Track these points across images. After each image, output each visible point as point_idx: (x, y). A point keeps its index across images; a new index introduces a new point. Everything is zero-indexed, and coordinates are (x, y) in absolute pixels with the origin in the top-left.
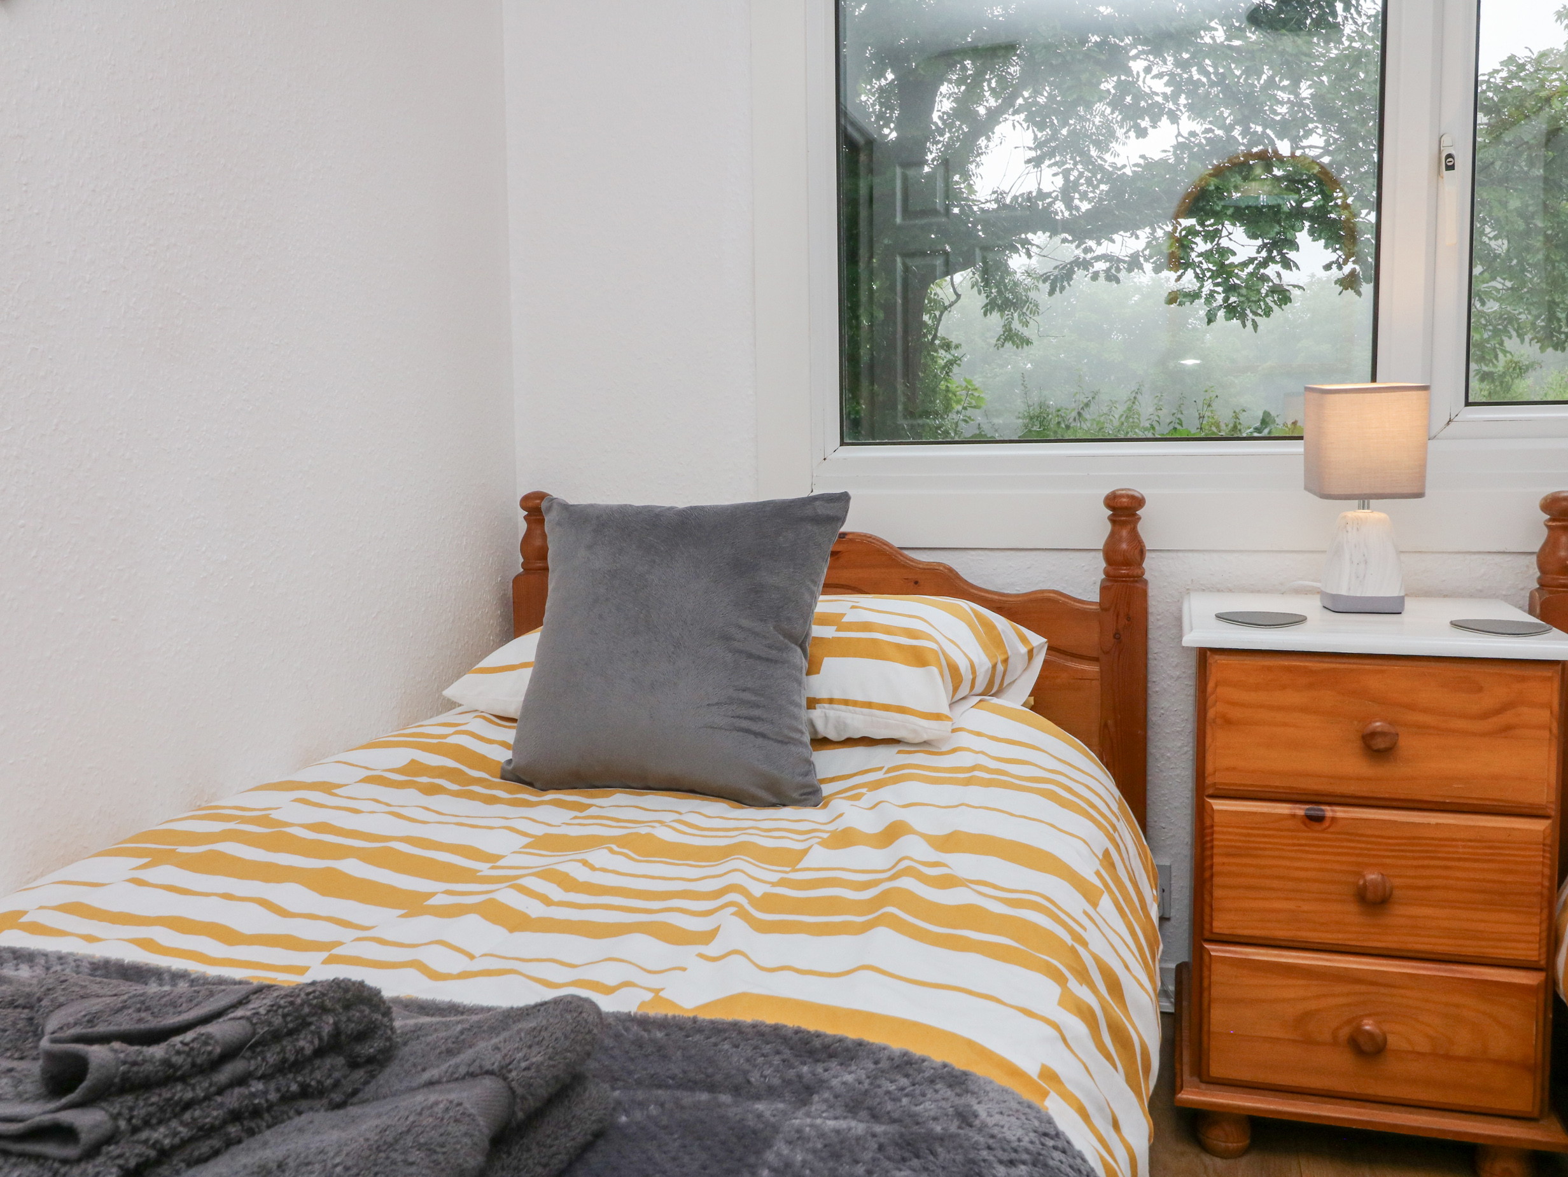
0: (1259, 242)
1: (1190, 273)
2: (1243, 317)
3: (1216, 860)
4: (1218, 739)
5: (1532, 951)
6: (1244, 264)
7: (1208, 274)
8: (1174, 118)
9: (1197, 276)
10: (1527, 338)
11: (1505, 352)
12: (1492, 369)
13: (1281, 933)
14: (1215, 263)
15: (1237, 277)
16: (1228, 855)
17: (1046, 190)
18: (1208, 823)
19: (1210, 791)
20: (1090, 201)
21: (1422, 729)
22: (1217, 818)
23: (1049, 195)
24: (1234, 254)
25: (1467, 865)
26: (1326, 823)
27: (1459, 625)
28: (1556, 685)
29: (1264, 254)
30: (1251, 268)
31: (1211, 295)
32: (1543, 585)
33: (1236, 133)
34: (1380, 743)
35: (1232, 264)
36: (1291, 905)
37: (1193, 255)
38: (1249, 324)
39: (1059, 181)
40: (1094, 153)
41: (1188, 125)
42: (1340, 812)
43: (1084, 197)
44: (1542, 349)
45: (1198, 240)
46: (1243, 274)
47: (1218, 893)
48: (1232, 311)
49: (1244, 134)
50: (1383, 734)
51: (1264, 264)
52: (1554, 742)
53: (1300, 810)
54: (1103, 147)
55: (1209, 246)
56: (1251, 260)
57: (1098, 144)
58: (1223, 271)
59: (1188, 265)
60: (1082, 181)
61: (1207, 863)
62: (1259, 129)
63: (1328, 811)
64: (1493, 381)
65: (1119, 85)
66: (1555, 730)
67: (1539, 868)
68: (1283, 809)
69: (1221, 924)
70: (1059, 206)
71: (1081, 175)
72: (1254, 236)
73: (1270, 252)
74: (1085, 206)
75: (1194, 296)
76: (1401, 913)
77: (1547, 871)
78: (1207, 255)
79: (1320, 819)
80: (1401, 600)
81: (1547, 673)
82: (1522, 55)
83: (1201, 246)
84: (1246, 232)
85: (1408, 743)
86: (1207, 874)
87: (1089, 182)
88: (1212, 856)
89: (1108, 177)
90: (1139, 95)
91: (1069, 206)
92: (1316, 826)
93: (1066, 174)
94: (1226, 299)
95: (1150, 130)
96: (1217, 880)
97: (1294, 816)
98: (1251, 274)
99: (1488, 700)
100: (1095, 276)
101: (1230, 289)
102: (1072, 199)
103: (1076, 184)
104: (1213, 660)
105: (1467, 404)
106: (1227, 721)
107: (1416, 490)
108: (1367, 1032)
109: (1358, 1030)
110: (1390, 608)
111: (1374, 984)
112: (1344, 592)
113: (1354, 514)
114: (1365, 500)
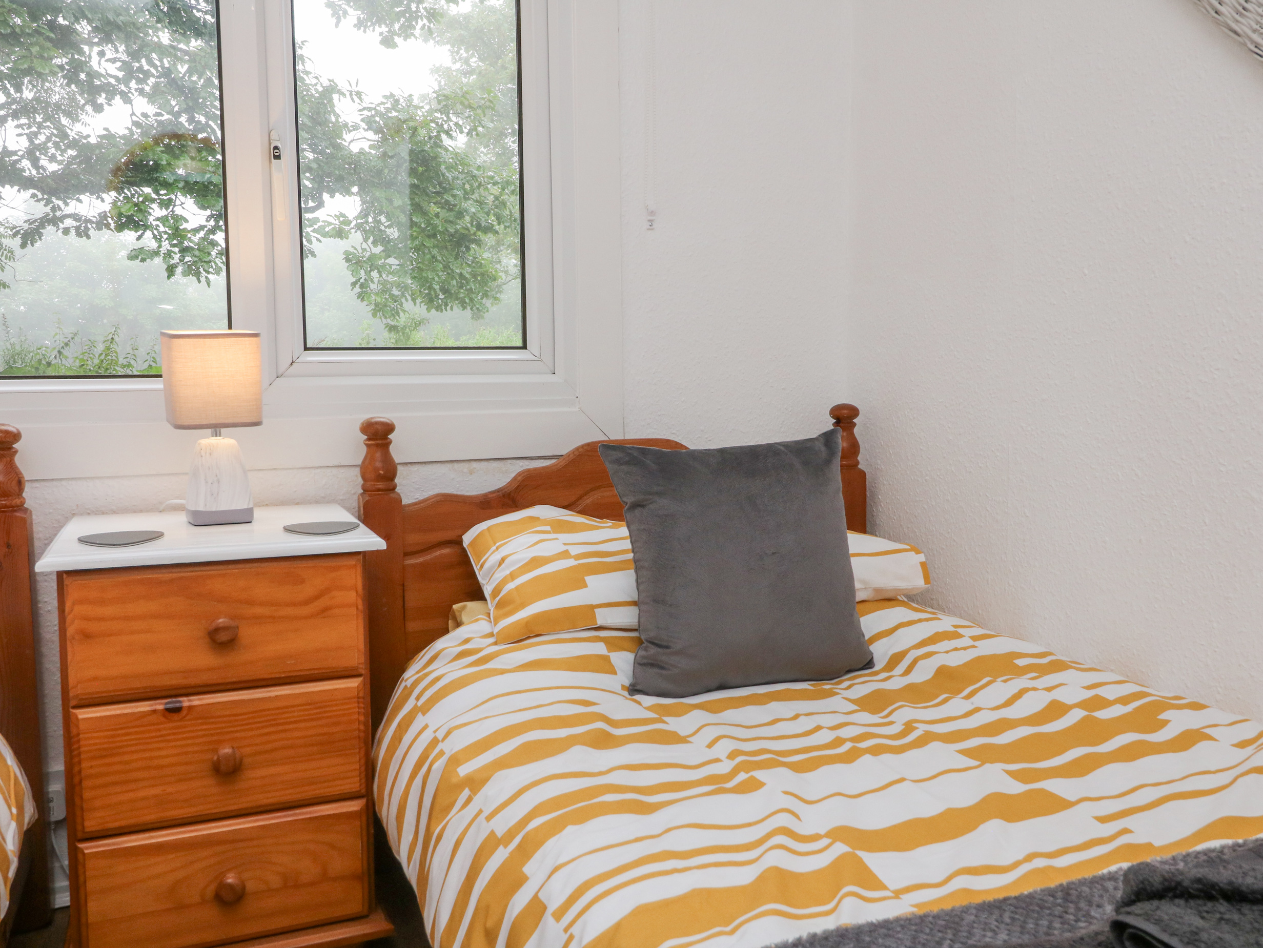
0: (208, 212)
1: (148, 234)
2: (197, 275)
3: (84, 765)
4: (76, 653)
5: (353, 784)
6: (196, 231)
7: (165, 236)
8: (127, 98)
9: (155, 237)
10: (418, 301)
11: (404, 311)
12: (396, 324)
13: (151, 816)
14: (169, 227)
15: (190, 240)
16: (97, 757)
17: (11, 148)
18: (74, 731)
19: (73, 703)
20: (60, 163)
21: (258, 620)
22: (82, 726)
23: (15, 153)
24: (186, 221)
25: (302, 725)
26: (184, 712)
27: (289, 530)
28: (359, 570)
29: (212, 223)
30: (202, 234)
31: (169, 254)
32: (365, 490)
33: (183, 119)
34: (223, 637)
35: (185, 229)
36: (157, 791)
37: (151, 218)
38: (203, 279)
39: (24, 143)
40: (64, 121)
41: (142, 105)
42: (196, 701)
43: (52, 159)
44: (428, 310)
45: (154, 206)
46: (196, 239)
47: (87, 794)
48: (193, 271)
49: (191, 120)
50: (225, 628)
51: (213, 231)
52: (361, 617)
53: (160, 705)
54: (73, 116)
55: (164, 212)
56: (202, 228)
57: (68, 114)
58: (177, 234)
59: (146, 227)
60: (50, 145)
61: (76, 769)
63: (186, 702)
64: (398, 332)
65: (72, 61)
66: (361, 607)
67: (356, 716)
68: (144, 707)
69: (91, 824)
70: (26, 163)
71: (49, 139)
72: (203, 207)
73: (217, 221)
74: (53, 167)
75: (156, 253)
76: (254, 776)
77: (362, 718)
78: (163, 220)
79: (178, 710)
80: (250, 511)
81: (351, 562)
83: (157, 211)
84: (196, 203)
85: (247, 633)
86: (76, 780)
87: (57, 146)
88: (80, 763)
89: (74, 144)
90: (92, 75)
92: (175, 716)
93: (31, 137)
94: (182, 260)
95: (106, 106)
96: (86, 783)
97: (154, 711)
98: (203, 239)
99: (308, 590)
100: (66, 231)
101: (184, 251)
102: (38, 159)
103: (43, 148)
104: (67, 581)
105: (306, 349)
106: (87, 636)
107: (254, 420)
108: (230, 886)
109: (222, 886)
110: (242, 518)
111: (233, 841)
112: (201, 508)
113: (208, 441)
114: (216, 428)
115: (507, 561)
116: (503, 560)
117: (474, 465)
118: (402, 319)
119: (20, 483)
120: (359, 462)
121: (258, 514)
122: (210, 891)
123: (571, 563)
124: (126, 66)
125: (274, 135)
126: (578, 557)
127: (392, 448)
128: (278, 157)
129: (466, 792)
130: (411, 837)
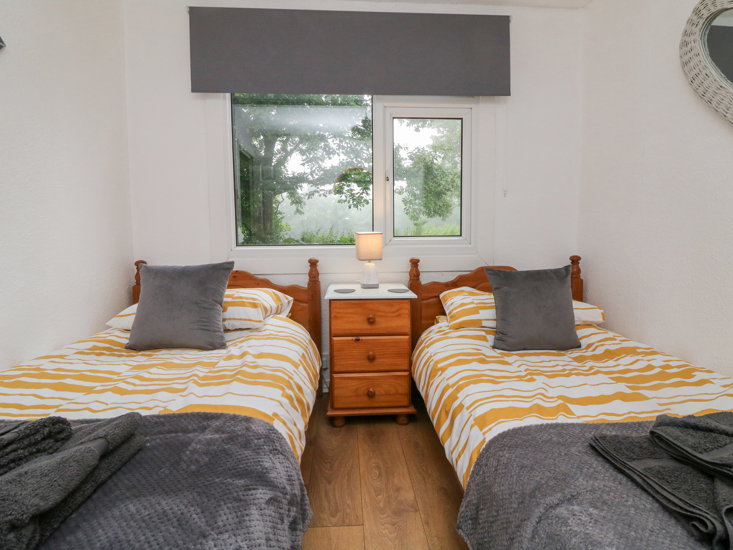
0: (361, 188)
1: (344, 195)
2: (357, 207)
3: (335, 353)
4: (334, 322)
5: (406, 367)
6: (357, 193)
7: (348, 196)
8: (339, 155)
9: (345, 196)
10: (425, 215)
11: (420, 218)
13: (351, 369)
14: (350, 193)
15: (356, 197)
16: (338, 351)
18: (332, 343)
19: (332, 335)
20: (319, 175)
21: (381, 316)
22: (335, 342)
24: (354, 190)
25: (391, 348)
26: (360, 341)
27: (389, 291)
28: (409, 304)
29: (362, 191)
30: (359, 195)
31: (349, 202)
32: (410, 280)
33: (354, 160)
34: (371, 321)
35: (354, 193)
36: (352, 362)
37: (344, 190)
38: (359, 209)
40: (320, 163)
41: (343, 157)
42: (363, 338)
45: (345, 187)
46: (357, 196)
47: (335, 361)
48: (356, 206)
49: (356, 160)
50: (372, 318)
51: (362, 194)
52: (409, 318)
53: (354, 338)
54: (323, 161)
55: (348, 188)
56: (359, 193)
58: (352, 195)
59: (343, 193)
60: (316, 170)
61: (332, 354)
62: (360, 160)
63: (361, 338)
64: (417, 225)
65: (324, 145)
66: (409, 315)
67: (407, 347)
68: (350, 338)
69: (336, 369)
72: (359, 186)
73: (363, 191)
75: (345, 201)
76: (377, 361)
77: (409, 348)
78: (348, 191)
79: (358, 340)
80: (378, 285)
81: (407, 301)
82: (420, 147)
83: (346, 188)
84: (357, 185)
85: (378, 320)
86: (333, 356)
88: (333, 352)
90: (330, 148)
91: (312, 176)
92: (358, 342)
94: (353, 202)
95: (332, 158)
96: (335, 358)
97: (352, 340)
98: (359, 196)
99: (395, 309)
101: (354, 200)
103: (314, 171)
104: (333, 302)
105: (394, 236)
106: (336, 317)
107: (380, 258)
108: (371, 391)
109: (369, 391)
110: (376, 287)
111: (372, 379)
112: (365, 283)
113: (367, 264)
114: (370, 260)
115: (454, 304)
116: (452, 303)
117: (444, 273)
118: (419, 221)
119: (318, 274)
120: (409, 271)
121: (380, 285)
122: (366, 392)
123: (474, 305)
124: (339, 145)
125: (387, 174)
126: (476, 304)
127: (419, 267)
128: (388, 180)
129: (440, 372)
130: (423, 384)
